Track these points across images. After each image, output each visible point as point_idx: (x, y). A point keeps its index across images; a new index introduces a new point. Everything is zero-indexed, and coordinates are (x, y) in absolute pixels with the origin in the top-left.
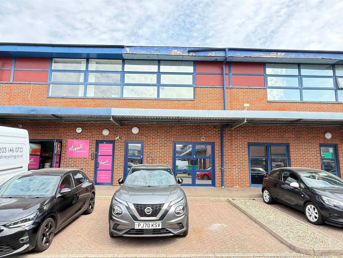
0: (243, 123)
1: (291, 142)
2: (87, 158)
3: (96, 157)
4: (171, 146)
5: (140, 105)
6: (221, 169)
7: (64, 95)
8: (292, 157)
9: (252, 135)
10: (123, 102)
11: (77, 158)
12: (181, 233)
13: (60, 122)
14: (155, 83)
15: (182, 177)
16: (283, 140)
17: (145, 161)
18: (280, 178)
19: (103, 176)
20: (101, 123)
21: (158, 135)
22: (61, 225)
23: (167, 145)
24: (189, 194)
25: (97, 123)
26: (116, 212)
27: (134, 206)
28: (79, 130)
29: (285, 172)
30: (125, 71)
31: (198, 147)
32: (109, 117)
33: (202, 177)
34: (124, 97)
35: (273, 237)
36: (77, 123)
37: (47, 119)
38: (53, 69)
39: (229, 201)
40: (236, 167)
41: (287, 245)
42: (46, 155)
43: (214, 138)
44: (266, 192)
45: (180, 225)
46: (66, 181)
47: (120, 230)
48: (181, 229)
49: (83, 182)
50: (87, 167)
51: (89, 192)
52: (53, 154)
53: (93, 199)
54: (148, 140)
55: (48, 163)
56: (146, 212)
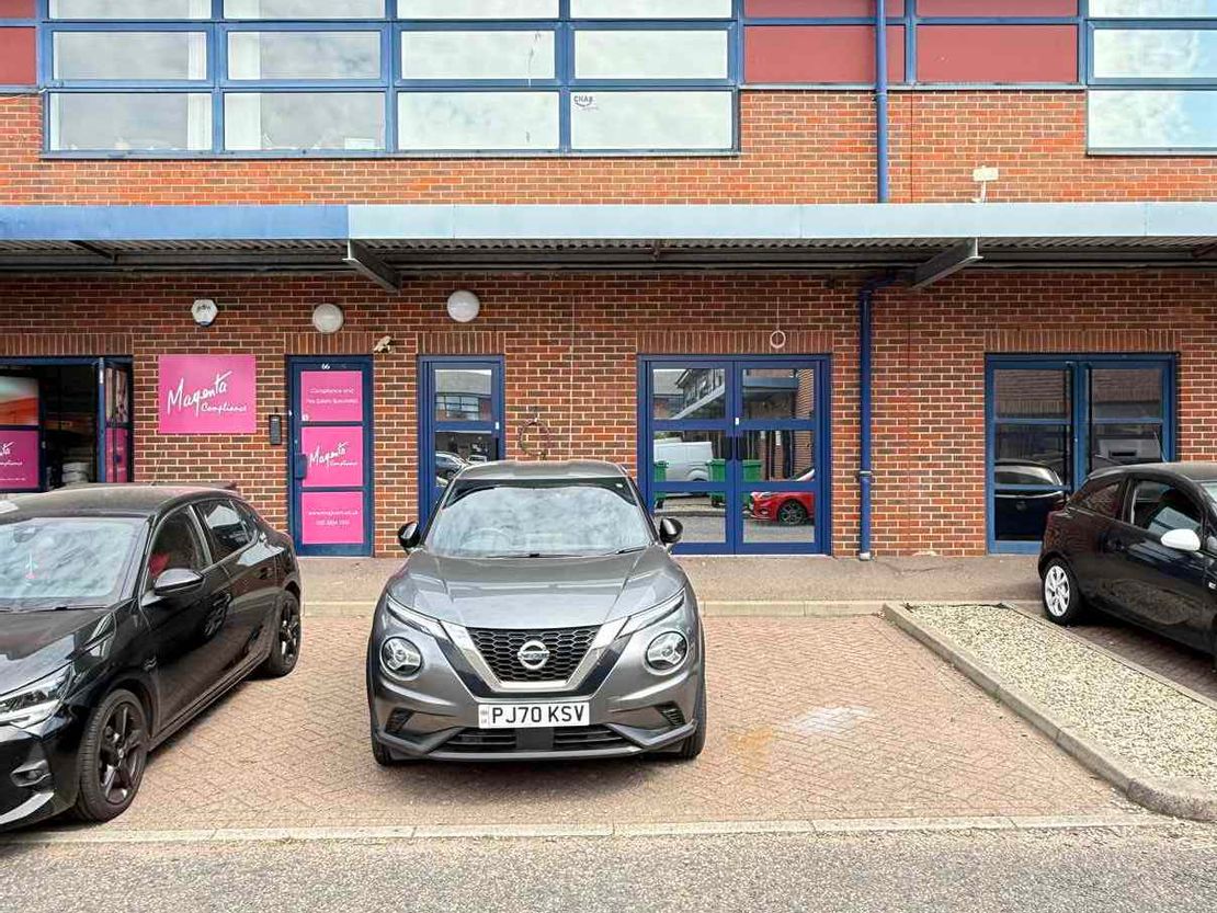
0: (965, 262)
1: (1188, 347)
2: (249, 440)
3: (288, 431)
4: (630, 372)
5: (481, 187)
6: (859, 477)
7: (122, 147)
8: (1188, 414)
9: (1005, 320)
10: (400, 173)
11: (205, 440)
12: (676, 743)
13: (112, 274)
14: (550, 75)
15: (678, 514)
16: (1149, 337)
17: (511, 445)
18: (1119, 509)
19: (327, 517)
20: (304, 274)
21: (570, 328)
22: (168, 718)
23: (613, 372)
24: (711, 588)
25: (285, 274)
26: (400, 665)
27: (473, 637)
28: (205, 312)
29: (1145, 486)
30: (400, 16)
31: (753, 378)
32: (335, 249)
33: (777, 513)
34: (400, 148)
35: (1062, 758)
36: (197, 280)
37: (53, 260)
38: (54, 15)
39: (890, 616)
40: (929, 465)
41: (1116, 786)
42: (63, 428)
43: (830, 335)
44: (1055, 576)
45: (669, 710)
46: (171, 540)
47: (418, 736)
48: (672, 727)
49: (246, 542)
50: (253, 476)
51: (271, 585)
52: (95, 421)
53: (291, 612)
54: (522, 350)
55: (79, 464)
56: (522, 660)
